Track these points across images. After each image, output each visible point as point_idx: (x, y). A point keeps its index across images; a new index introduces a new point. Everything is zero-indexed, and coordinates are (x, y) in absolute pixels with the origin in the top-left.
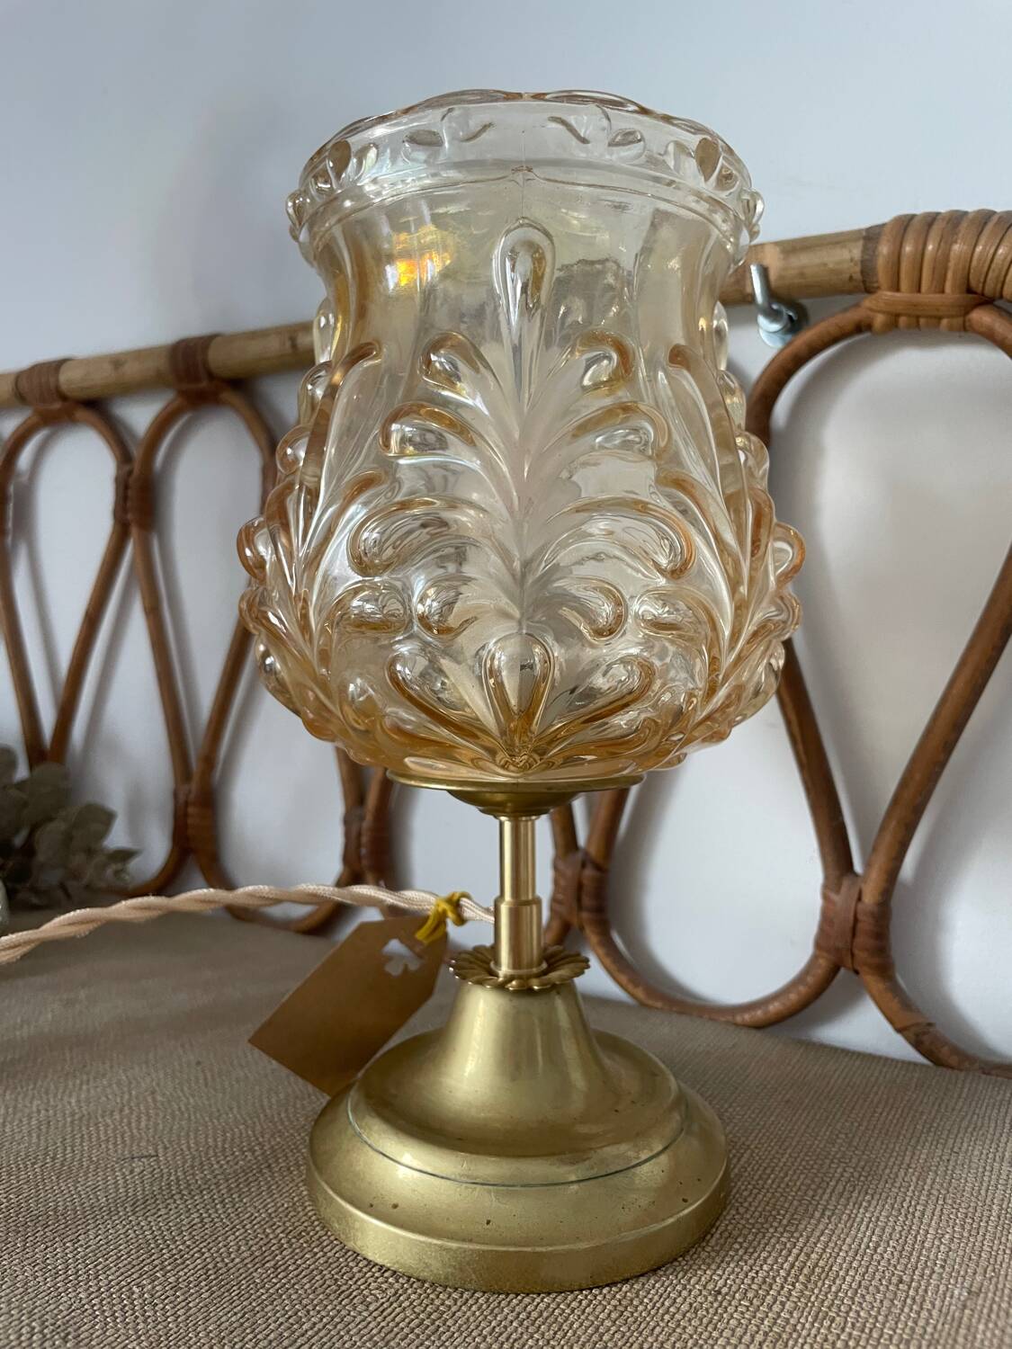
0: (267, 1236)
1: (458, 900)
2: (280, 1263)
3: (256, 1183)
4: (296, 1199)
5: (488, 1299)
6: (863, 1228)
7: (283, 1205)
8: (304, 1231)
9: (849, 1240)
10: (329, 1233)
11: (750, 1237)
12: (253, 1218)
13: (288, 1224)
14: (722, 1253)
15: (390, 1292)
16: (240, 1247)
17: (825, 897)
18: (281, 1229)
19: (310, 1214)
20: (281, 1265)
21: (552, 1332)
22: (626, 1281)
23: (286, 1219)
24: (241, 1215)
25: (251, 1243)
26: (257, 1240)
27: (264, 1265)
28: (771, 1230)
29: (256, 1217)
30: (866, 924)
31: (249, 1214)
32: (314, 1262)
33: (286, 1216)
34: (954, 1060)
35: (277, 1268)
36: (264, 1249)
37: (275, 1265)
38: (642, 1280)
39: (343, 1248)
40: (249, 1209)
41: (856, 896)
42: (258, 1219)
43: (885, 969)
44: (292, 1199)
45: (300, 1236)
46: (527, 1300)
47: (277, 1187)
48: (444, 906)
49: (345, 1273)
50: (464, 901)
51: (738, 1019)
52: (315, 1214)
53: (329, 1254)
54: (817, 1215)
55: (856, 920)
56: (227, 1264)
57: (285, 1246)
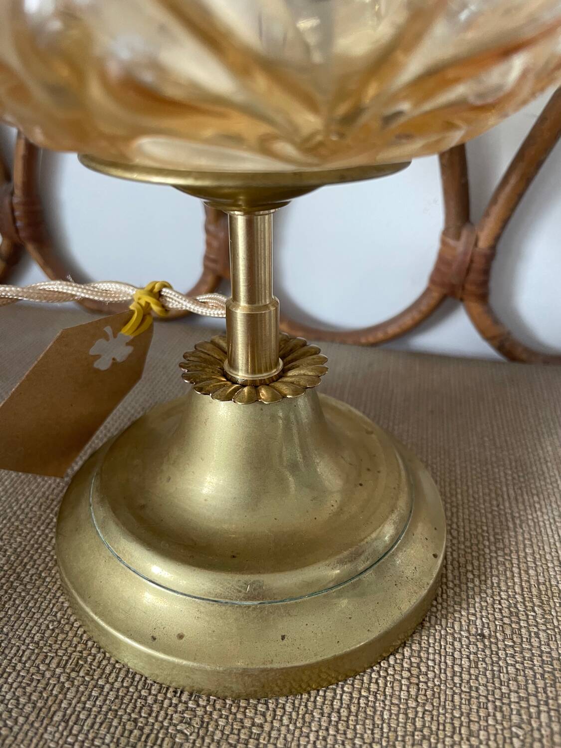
0: (43, 675)
1: (160, 291)
2: (69, 712)
3: (11, 603)
4: (59, 615)
5: (293, 704)
6: (549, 531)
7: (48, 627)
8: (81, 658)
9: (547, 548)
10: (108, 655)
11: (476, 563)
12: (21, 652)
13: (60, 653)
14: (464, 587)
15: (196, 722)
16: (17, 700)
17: (444, 243)
18: (55, 661)
19: (79, 632)
20: (71, 715)
21: (369, 732)
22: (404, 645)
23: (57, 646)
24: (7, 651)
25: (28, 690)
26: (34, 684)
27: (52, 718)
28: (487, 551)
29: (24, 651)
30: (478, 264)
31: (15, 648)
32: (105, 700)
33: (56, 642)
34: (524, 356)
35: (68, 721)
36: (45, 695)
37: (64, 716)
38: (416, 637)
39: (128, 671)
40: (13, 641)
41: (473, 242)
42: (28, 653)
43: (483, 297)
44: (55, 616)
45: (77, 668)
46: (329, 694)
47: (35, 604)
48: (146, 299)
49: (141, 708)
50: (165, 291)
51: (363, 340)
52: (85, 632)
53: (117, 685)
54: (511, 525)
55: (472, 261)
56: (11, 729)
57: (67, 685)
